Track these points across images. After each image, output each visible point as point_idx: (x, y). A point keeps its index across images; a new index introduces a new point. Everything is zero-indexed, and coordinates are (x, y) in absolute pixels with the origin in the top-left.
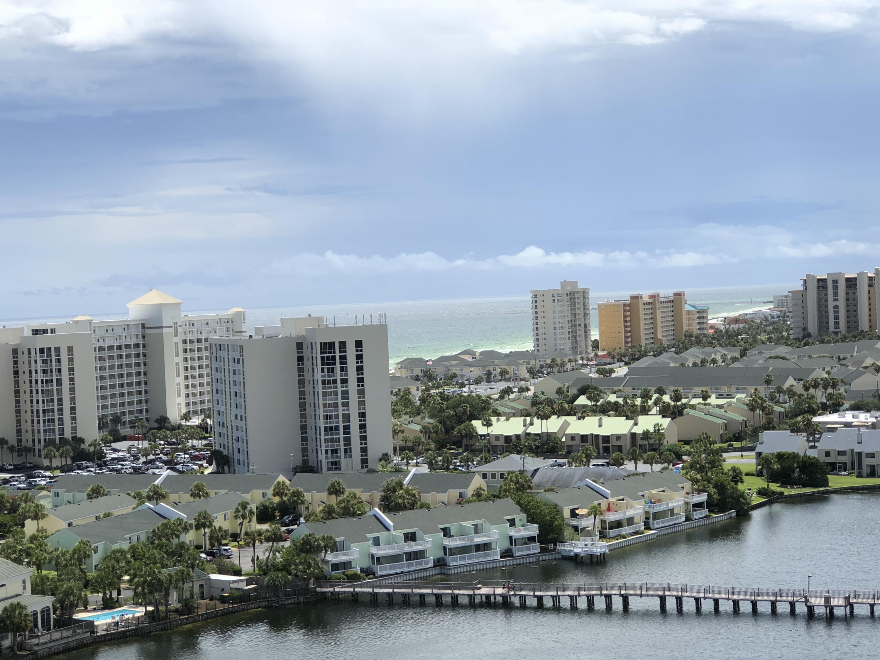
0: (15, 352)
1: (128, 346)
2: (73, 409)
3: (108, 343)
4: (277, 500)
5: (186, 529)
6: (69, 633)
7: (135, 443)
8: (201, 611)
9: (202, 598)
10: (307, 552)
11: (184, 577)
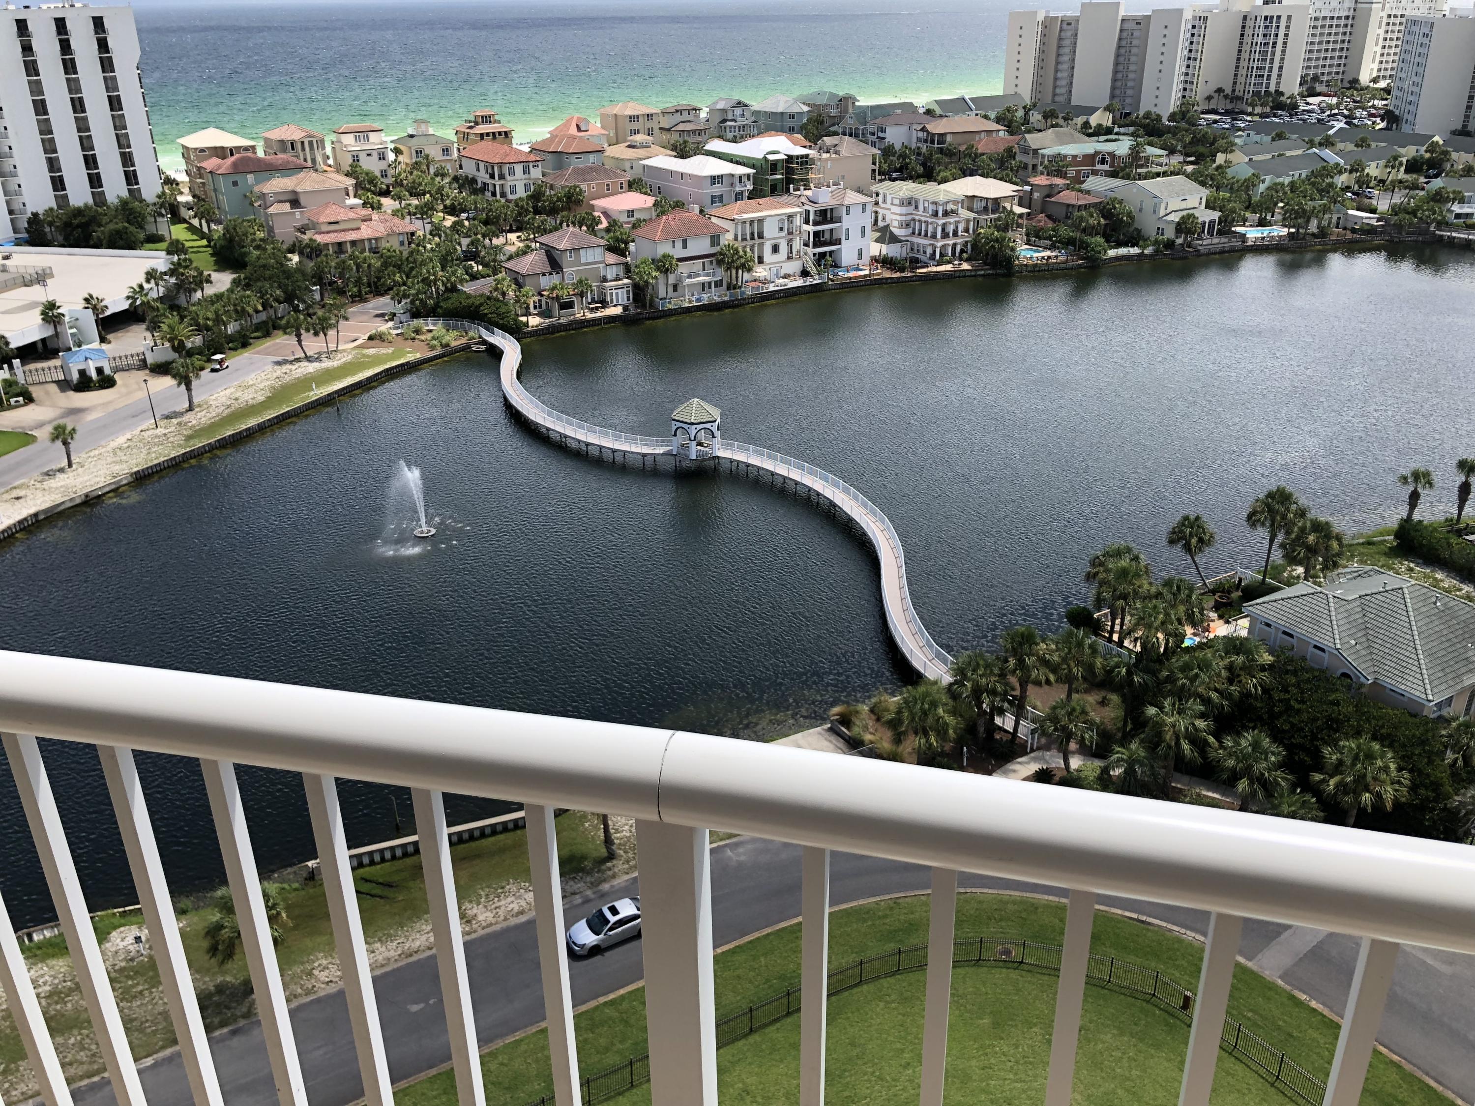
0: (1245, 18)
1: (1339, 18)
2: (1281, 68)
3: (1323, 14)
4: (1428, 155)
5: (1340, 173)
6: (1226, 240)
7: (1326, 99)
8: (1333, 238)
9: (1337, 227)
10: (1438, 201)
11: (1326, 209)
